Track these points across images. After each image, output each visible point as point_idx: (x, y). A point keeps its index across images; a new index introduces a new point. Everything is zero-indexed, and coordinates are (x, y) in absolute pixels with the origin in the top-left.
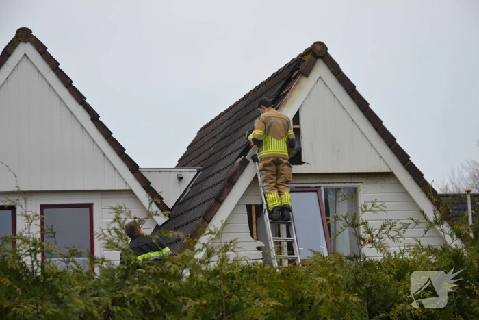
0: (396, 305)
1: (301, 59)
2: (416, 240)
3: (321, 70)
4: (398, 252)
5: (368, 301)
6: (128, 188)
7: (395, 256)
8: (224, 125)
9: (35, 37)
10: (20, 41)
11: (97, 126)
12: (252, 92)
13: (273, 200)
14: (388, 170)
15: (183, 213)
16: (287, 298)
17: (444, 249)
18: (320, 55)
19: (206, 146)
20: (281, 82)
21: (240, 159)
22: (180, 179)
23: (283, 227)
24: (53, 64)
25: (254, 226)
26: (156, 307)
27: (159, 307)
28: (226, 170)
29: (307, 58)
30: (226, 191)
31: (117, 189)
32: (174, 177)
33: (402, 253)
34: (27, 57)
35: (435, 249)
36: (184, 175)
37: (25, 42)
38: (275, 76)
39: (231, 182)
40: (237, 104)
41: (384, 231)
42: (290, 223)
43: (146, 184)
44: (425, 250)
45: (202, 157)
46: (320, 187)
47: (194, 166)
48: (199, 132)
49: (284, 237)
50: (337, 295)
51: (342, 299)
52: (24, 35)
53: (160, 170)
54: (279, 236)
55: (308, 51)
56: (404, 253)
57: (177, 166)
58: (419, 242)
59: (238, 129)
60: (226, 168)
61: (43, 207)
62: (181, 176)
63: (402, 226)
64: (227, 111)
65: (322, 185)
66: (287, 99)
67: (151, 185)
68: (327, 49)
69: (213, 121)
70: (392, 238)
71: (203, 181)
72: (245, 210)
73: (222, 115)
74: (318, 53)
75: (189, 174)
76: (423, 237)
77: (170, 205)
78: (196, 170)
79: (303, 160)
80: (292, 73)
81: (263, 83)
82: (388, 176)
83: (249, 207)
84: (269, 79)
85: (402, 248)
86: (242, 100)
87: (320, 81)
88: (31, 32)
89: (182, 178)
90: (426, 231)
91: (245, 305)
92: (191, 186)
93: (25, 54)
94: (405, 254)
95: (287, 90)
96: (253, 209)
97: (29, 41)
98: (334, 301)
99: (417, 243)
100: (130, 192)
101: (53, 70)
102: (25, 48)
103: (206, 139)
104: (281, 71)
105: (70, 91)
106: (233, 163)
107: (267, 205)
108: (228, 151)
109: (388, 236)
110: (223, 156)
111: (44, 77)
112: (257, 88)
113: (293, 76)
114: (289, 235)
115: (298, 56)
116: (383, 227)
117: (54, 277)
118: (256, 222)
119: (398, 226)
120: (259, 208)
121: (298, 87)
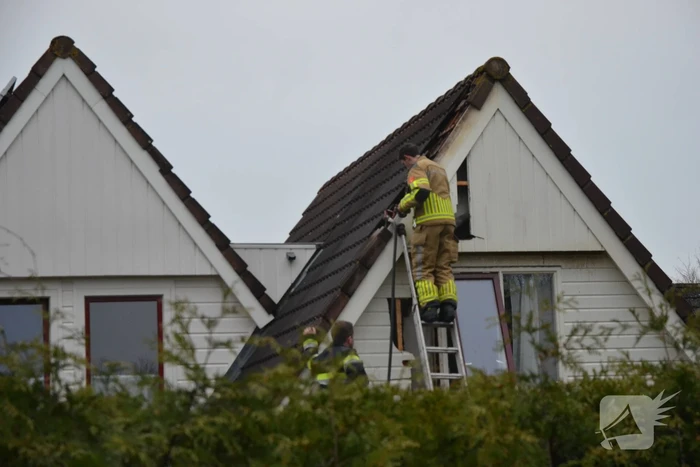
0: (591, 448)
1: (469, 83)
2: (623, 352)
3: (499, 99)
4: (598, 370)
5: (551, 441)
6: (214, 273)
7: (595, 375)
8: (358, 180)
9: (78, 50)
10: (56, 56)
11: (168, 181)
12: (398, 132)
13: (426, 291)
14: (599, 249)
15: (294, 311)
16: (430, 436)
17: (664, 367)
18: (499, 77)
19: (330, 212)
20: (440, 117)
21: (379, 231)
22: (291, 259)
23: (442, 332)
24: (105, 90)
25: (399, 331)
26: (234, 449)
27: (239, 449)
28: (359, 247)
29: (479, 82)
30: (357, 277)
31: (198, 273)
32: (282, 256)
33: (604, 372)
34: (67, 79)
35: (652, 366)
36: (297, 253)
37: (64, 58)
38: (431, 107)
39: (365, 265)
40: (376, 149)
41: (575, 338)
42: (452, 326)
43: (240, 267)
44: (637, 367)
45: (324, 227)
46: (497, 273)
47: (312, 241)
48: (320, 190)
49: (443, 347)
50: (503, 433)
51: (510, 438)
52: (63, 47)
53: (261, 247)
54: (437, 345)
55: (480, 72)
56: (607, 371)
57: (288, 241)
58: (627, 356)
59: (377, 187)
60: (358, 243)
61: (89, 300)
62: (292, 256)
63: (601, 331)
64: (361, 160)
65: (501, 271)
66: (449, 143)
67: (249, 269)
68: (509, 68)
69: (340, 175)
70: (588, 348)
71: (324, 262)
72: (385, 306)
73: (354, 165)
74: (495, 74)
75: (305, 253)
76: (634, 348)
77: (276, 298)
78: (314, 246)
79: (472, 233)
80: (457, 103)
81: (415, 119)
82: (599, 257)
83: (391, 302)
84: (424, 113)
85: (605, 364)
86: (383, 143)
87: (498, 116)
88: (73, 42)
89: (294, 258)
90: (638, 339)
91: (368, 447)
92: (307, 270)
93: (64, 75)
94: (610, 373)
95: (449, 129)
96: (398, 305)
97: (70, 56)
98: (498, 441)
99: (624, 357)
100: (217, 279)
101: (105, 98)
102: (64, 66)
103: (331, 200)
104: (440, 101)
105: (130, 130)
106: (369, 237)
107: (418, 299)
108: (362, 219)
109: (582, 346)
110: (354, 226)
111: (91, 109)
112: (406, 126)
113: (458, 108)
114: (450, 343)
115: (466, 79)
116: (574, 332)
117: (84, 403)
118: (403, 324)
119: (596, 331)
120: (407, 303)
121: (465, 124)
